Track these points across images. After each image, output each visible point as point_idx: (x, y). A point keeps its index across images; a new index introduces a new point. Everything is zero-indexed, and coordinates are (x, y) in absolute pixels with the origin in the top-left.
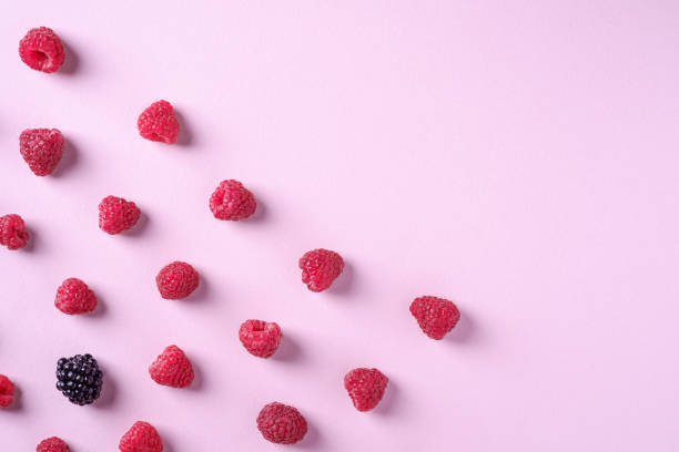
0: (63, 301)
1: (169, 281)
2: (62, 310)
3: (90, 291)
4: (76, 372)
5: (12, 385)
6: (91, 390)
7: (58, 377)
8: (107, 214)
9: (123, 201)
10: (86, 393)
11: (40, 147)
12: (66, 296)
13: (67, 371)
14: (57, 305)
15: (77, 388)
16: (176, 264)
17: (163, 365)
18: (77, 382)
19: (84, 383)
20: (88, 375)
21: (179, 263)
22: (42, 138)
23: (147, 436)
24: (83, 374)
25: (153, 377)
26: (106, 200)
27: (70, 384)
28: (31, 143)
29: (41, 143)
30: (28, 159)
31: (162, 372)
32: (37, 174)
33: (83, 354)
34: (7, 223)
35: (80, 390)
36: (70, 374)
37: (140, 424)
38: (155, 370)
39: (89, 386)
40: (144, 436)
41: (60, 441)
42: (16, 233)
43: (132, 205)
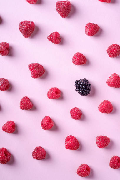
0: (76, 61)
1: (113, 51)
2: (75, 64)
3: (84, 57)
4: (83, 85)
5: (60, 91)
6: (88, 91)
7: (76, 87)
8: (89, 29)
9: (94, 24)
10: (86, 92)
11: (64, 7)
12: (77, 59)
13: (79, 85)
14: (73, 62)
15: (83, 90)
16: (114, 45)
17: (112, 80)
18: (83, 88)
19: (86, 88)
20: (86, 86)
21: (115, 45)
22: (64, 4)
23: (108, 105)
24: (85, 86)
25: (108, 85)
26: (88, 24)
27: (81, 89)
28: (61, 6)
29: (64, 6)
30: (59, 12)
31: (112, 82)
32: (63, 17)
33: (83, 79)
34: (54, 35)
35: (84, 91)
36: (80, 86)
37: (105, 101)
38: (109, 82)
39: (87, 90)
40: (107, 105)
41: (78, 108)
42: (57, 38)
43: (97, 25)
